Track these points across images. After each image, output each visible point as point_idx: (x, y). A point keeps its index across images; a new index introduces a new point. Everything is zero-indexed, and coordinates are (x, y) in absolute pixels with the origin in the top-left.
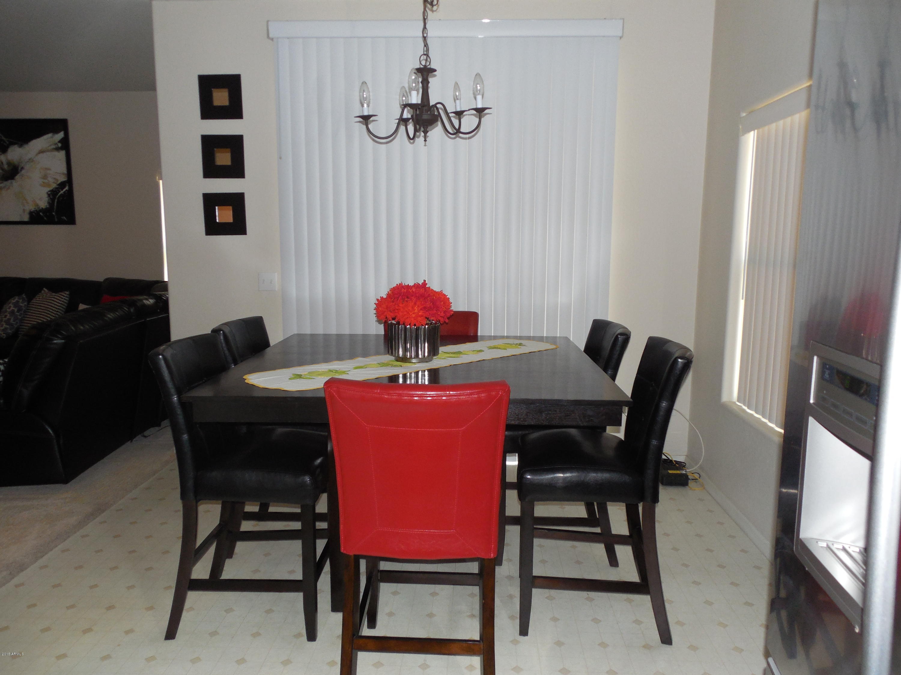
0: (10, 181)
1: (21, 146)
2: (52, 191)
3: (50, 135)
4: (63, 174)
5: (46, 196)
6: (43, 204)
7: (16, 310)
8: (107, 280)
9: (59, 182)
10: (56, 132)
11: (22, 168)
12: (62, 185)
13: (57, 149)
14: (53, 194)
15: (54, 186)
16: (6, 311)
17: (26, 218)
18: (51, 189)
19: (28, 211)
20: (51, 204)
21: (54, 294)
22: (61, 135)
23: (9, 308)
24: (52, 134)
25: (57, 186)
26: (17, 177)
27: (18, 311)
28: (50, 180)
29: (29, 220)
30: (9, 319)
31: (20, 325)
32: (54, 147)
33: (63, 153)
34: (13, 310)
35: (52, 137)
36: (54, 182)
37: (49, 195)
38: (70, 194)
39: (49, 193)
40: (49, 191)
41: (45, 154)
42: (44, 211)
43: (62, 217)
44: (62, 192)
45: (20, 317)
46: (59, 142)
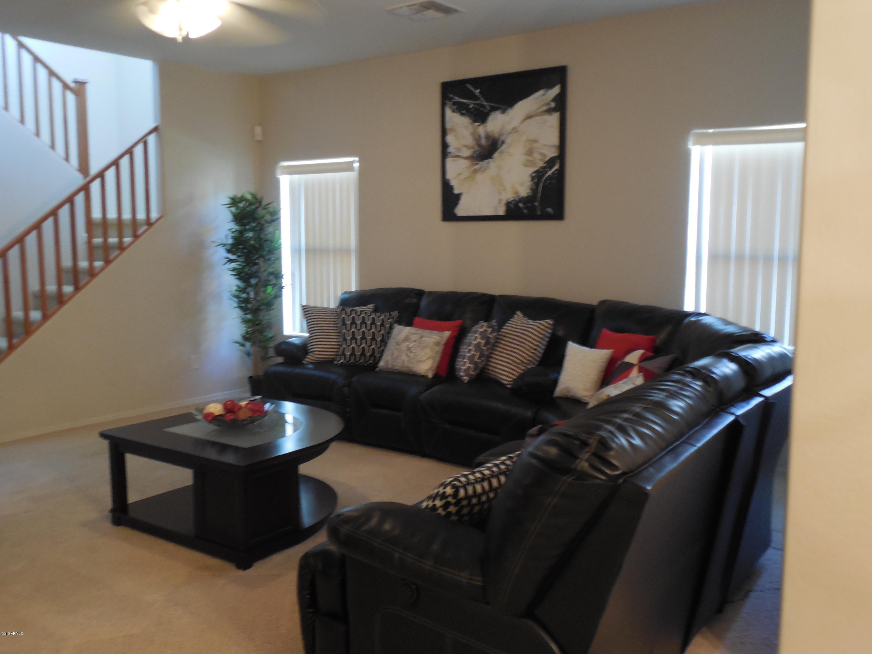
0: (487, 161)
1: (504, 111)
2: (537, 172)
3: (541, 92)
4: (554, 146)
5: (529, 179)
6: (524, 191)
7: (483, 342)
8: (603, 303)
9: (547, 159)
10: (550, 86)
11: (503, 142)
12: (551, 162)
13: (549, 111)
14: (538, 176)
15: (541, 164)
16: (470, 344)
17: (501, 211)
18: (535, 169)
19: (504, 202)
20: (534, 190)
21: (531, 322)
22: (556, 90)
23: (475, 339)
24: (544, 90)
25: (545, 165)
26: (496, 155)
27: (486, 344)
28: (537, 156)
29: (506, 214)
30: (473, 355)
31: (486, 365)
32: (545, 108)
33: (556, 116)
34: (479, 342)
35: (544, 95)
36: (541, 160)
37: (533, 178)
38: (561, 175)
39: (534, 175)
40: (533, 173)
41: (534, 119)
42: (526, 200)
43: (546, 210)
44: (550, 173)
45: (486, 353)
46: (554, 100)
